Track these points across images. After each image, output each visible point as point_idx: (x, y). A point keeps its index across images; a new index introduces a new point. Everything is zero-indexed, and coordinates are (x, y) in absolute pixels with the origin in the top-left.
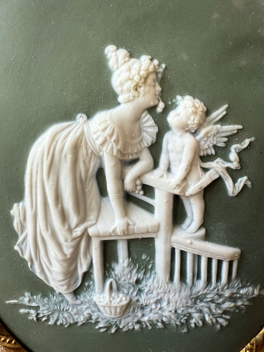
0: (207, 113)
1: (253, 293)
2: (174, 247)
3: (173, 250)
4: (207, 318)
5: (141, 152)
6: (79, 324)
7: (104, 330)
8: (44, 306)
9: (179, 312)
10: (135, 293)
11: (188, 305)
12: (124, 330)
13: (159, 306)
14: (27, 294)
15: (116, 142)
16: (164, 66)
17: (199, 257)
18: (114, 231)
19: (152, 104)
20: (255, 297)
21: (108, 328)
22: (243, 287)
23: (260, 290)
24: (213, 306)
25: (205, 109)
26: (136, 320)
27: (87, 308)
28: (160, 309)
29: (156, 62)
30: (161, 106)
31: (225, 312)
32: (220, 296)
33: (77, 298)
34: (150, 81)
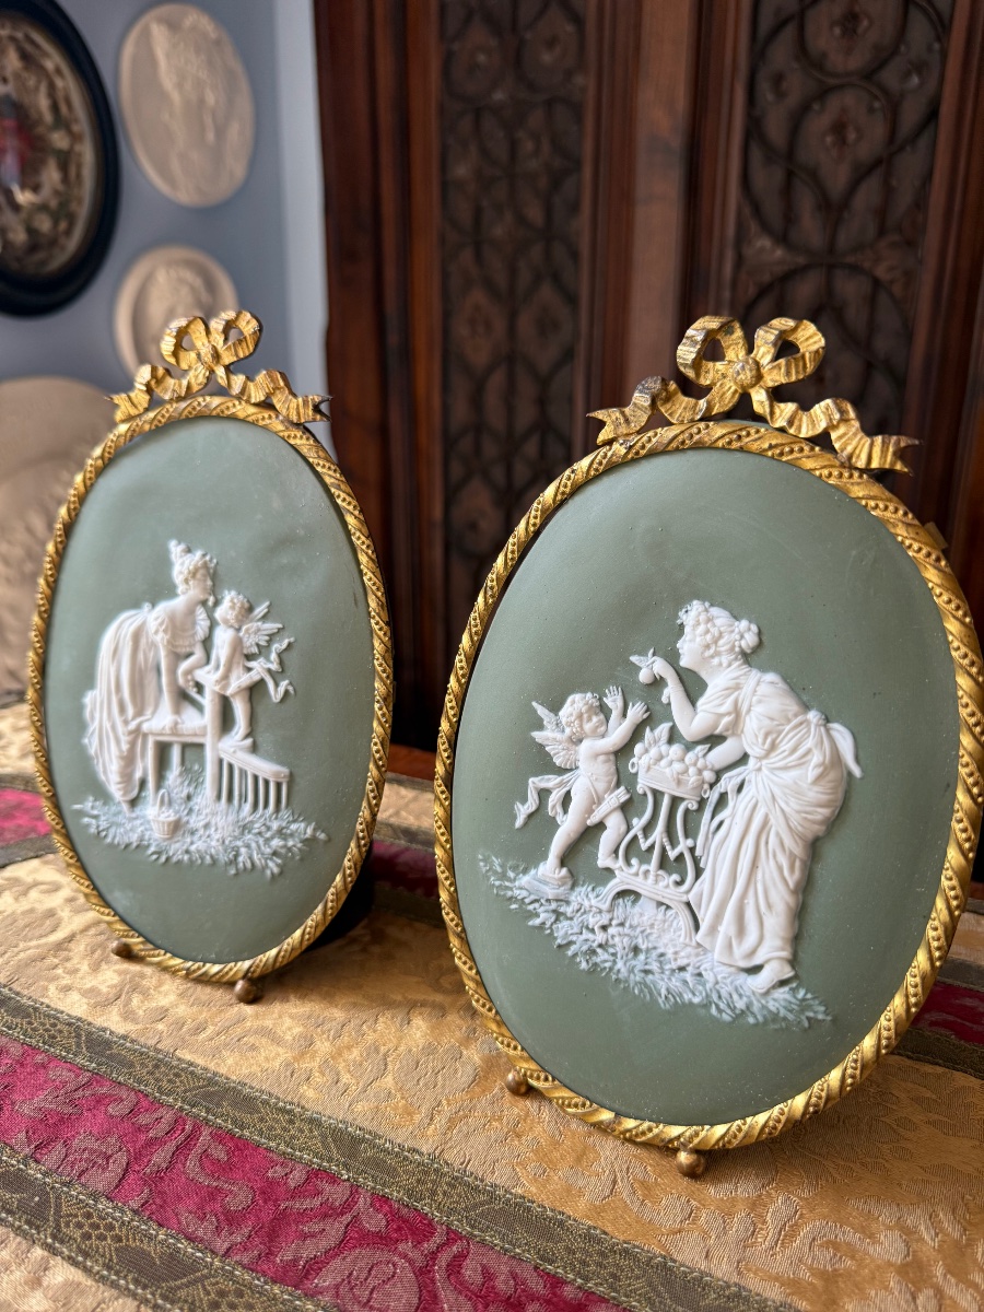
0: (251, 609)
1: (305, 833)
2: (222, 756)
3: (221, 762)
4: (255, 857)
5: (194, 645)
6: (135, 845)
7: (155, 857)
8: (104, 815)
9: (227, 842)
10: (186, 812)
11: (236, 834)
12: (175, 859)
13: (207, 833)
14: (91, 798)
15: (165, 631)
16: (215, 561)
17: (246, 772)
18: (163, 729)
19: (202, 597)
20: (307, 840)
21: (159, 853)
22: (294, 821)
23: (315, 830)
24: (261, 841)
25: (247, 605)
26: (185, 848)
27: (141, 824)
28: (209, 836)
29: (208, 558)
30: (211, 600)
31: (275, 853)
32: (269, 828)
33: (133, 811)
34: (199, 576)
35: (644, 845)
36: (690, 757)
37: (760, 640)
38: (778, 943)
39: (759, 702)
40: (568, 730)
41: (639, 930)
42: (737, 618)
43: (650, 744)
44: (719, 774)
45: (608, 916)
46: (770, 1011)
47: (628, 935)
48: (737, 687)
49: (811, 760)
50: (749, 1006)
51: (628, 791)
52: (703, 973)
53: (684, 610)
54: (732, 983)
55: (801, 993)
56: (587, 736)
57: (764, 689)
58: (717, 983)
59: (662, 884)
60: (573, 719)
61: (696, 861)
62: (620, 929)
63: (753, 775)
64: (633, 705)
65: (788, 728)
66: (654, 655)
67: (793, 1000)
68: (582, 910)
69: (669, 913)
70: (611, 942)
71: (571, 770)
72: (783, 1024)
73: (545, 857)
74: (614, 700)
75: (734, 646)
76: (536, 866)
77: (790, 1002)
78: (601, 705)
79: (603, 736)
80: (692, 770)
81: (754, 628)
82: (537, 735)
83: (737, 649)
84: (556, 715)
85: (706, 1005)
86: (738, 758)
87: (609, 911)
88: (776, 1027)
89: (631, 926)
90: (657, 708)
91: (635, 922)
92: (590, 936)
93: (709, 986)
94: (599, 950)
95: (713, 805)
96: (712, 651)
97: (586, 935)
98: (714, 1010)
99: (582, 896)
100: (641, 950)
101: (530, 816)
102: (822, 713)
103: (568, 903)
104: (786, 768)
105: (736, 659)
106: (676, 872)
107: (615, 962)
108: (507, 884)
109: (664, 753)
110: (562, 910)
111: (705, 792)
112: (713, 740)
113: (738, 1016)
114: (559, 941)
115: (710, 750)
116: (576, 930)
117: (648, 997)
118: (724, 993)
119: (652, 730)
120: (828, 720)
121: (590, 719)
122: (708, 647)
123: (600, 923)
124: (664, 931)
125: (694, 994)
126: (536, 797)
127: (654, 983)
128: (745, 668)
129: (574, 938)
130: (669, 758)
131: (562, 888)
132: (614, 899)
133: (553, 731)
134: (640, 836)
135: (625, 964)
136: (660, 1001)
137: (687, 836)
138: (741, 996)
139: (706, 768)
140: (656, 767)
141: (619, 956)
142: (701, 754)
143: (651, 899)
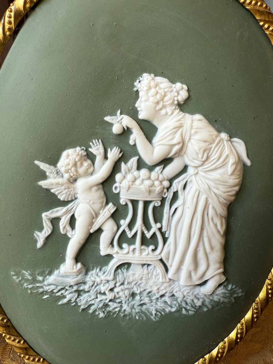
35: (130, 235)
36: (154, 174)
37: (189, 94)
38: (218, 266)
39: (196, 133)
40: (66, 176)
41: (133, 283)
42: (173, 82)
43: (126, 173)
44: (171, 181)
45: (113, 282)
46: (215, 302)
47: (127, 289)
48: (180, 127)
49: (228, 162)
50: (203, 303)
51: (115, 205)
52: (175, 294)
53: (138, 81)
54: (192, 294)
55: (230, 287)
56: (80, 176)
57: (196, 124)
58: (184, 297)
59: (144, 254)
60: (70, 167)
61: (163, 234)
62: (122, 287)
63: (193, 178)
64: (111, 150)
65: (214, 145)
66: (121, 114)
67: (226, 292)
68: (96, 284)
69: (150, 268)
70: (117, 296)
71: (72, 201)
72: (222, 305)
73: (63, 260)
74: (97, 149)
75: (174, 100)
76: (58, 268)
77: (225, 293)
78: (87, 154)
79: (92, 174)
80: (157, 183)
81: (185, 87)
82: (43, 183)
83: (176, 102)
84: (55, 166)
85: (179, 310)
86: (181, 170)
87: (113, 280)
88: (218, 308)
89: (128, 283)
90: (127, 148)
91: (131, 279)
92: (104, 297)
93: (179, 300)
94: (110, 303)
95: (170, 200)
96: (160, 106)
97: (100, 297)
98: (184, 311)
99: (94, 276)
100: (136, 294)
101: (47, 238)
102: (227, 133)
103: (85, 283)
104: (215, 169)
105: (175, 109)
106: (151, 244)
107: (121, 306)
108: (38, 285)
109: (136, 177)
110: (81, 288)
111: (165, 194)
112: (165, 161)
113: (197, 310)
114: (82, 307)
115: (164, 168)
116: (93, 297)
117: (145, 318)
118: (189, 301)
119: (125, 163)
120: (231, 137)
121: (82, 165)
122: (158, 103)
123: (109, 288)
124: (149, 279)
125: (172, 307)
126: (50, 224)
127: (147, 309)
128: (182, 114)
129: (93, 302)
130: (141, 178)
131: (80, 276)
132: (116, 271)
133: (55, 178)
134: (127, 230)
135: (128, 305)
136: (152, 318)
137: (156, 222)
138: (198, 299)
139: (164, 180)
140: (134, 186)
141: (123, 302)
142: (159, 172)
143: (138, 264)
